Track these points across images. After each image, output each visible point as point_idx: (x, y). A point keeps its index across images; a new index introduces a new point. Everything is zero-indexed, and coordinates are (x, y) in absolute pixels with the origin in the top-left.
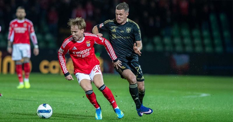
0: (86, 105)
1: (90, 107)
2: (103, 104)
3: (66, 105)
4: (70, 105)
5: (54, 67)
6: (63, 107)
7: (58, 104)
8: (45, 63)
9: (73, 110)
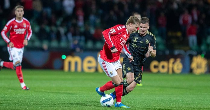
0: (192, 101)
1: (196, 104)
2: (208, 100)
3: (174, 101)
4: (177, 101)
5: (163, 67)
6: (171, 103)
7: (167, 101)
8: (155, 63)
9: (180, 106)
